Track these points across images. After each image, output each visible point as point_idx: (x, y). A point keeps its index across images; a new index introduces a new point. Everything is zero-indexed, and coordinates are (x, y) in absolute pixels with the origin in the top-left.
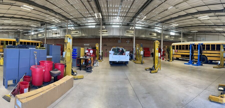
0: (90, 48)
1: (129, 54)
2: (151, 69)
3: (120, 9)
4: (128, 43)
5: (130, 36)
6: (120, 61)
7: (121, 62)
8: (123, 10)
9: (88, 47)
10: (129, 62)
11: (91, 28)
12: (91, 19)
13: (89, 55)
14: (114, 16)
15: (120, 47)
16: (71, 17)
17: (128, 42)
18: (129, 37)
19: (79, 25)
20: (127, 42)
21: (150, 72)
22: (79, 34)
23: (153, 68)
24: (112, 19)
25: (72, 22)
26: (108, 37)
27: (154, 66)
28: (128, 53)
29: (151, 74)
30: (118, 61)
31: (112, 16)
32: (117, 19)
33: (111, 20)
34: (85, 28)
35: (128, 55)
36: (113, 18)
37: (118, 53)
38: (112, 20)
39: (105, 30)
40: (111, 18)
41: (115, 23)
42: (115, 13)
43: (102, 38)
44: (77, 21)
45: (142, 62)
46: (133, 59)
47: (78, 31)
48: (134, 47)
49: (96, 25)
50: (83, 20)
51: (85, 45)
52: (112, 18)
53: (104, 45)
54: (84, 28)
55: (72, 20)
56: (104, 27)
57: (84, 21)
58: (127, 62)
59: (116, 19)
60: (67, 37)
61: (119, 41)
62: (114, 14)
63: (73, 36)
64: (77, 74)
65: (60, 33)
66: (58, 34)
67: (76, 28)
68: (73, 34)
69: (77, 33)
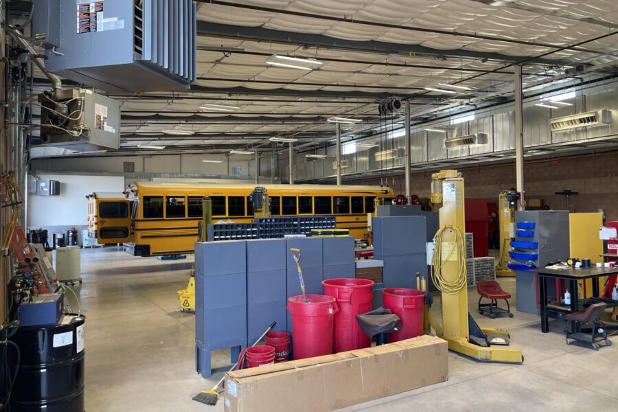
44: (581, 54)
47: (600, 112)
63: (566, 139)
64: (507, 345)
65: (488, 136)
66: (479, 143)
67: (587, 95)
68: (567, 129)
69: (590, 124)
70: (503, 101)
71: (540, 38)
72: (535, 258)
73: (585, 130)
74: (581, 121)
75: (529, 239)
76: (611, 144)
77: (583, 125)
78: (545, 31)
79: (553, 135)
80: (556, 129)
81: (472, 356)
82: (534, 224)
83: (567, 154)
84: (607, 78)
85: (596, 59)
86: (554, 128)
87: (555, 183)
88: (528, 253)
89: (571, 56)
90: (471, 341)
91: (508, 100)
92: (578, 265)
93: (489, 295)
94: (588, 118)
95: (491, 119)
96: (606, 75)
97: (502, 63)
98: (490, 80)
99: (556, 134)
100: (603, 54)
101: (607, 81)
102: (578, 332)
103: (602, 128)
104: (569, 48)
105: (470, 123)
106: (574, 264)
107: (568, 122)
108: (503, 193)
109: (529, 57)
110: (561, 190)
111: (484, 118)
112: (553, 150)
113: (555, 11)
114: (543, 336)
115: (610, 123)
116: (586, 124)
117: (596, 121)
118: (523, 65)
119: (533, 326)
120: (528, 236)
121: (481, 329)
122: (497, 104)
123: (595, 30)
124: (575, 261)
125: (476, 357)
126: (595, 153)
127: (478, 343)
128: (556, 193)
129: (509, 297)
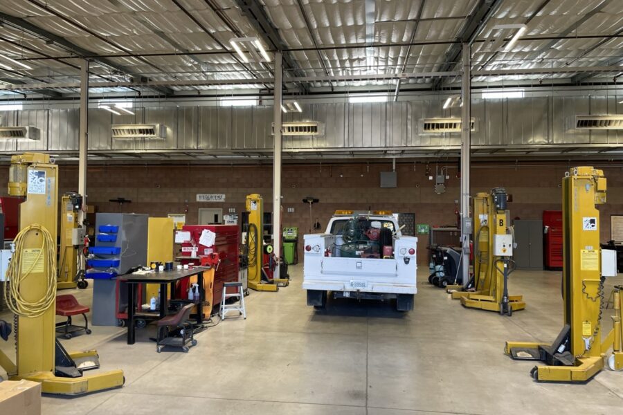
0: (230, 214)
1: (412, 252)
2: (546, 356)
3: (373, 10)
4: (439, 189)
5: (447, 145)
6: (362, 289)
7: (369, 297)
8: (393, 15)
9: (219, 212)
10: (415, 298)
11: (232, 108)
12: (229, 64)
13: (194, 256)
14: (350, 47)
15: (375, 214)
16: (104, 45)
17: (440, 178)
18: (439, 151)
19: (167, 93)
20: (433, 182)
21: (534, 373)
22: (164, 139)
23: (562, 348)
24: (342, 62)
25: (115, 72)
26: (325, 157)
27: (567, 339)
28: (405, 244)
29: (536, 386)
30: (352, 293)
31: (339, 48)
32: (370, 61)
33: (335, 68)
34: (198, 108)
35: (407, 261)
36: (345, 57)
37: (361, 246)
38: (343, 68)
39: (306, 123)
40: (336, 58)
41: (364, 83)
42: (347, 31)
43: (284, 164)
44: (145, 67)
45: (505, 305)
46: (460, 282)
47: (158, 126)
48: (465, 212)
49: (260, 95)
50: (184, 67)
51: (200, 198)
52: (340, 56)
53: (305, 201)
54: (189, 109)
55: (117, 60)
56: (296, 104)
57: (187, 72)
58: (408, 298)
59: (363, 64)
60: (20, 168)
61: (388, 180)
62: (347, 39)
63: (126, 147)
64: (97, 368)
65: (42, 131)
66: (30, 138)
67: (146, 108)
68: (127, 138)
69: (149, 135)
70: (58, 97)
71: (112, 36)
72: (117, 264)
73: (143, 141)
74: (141, 131)
75: (109, 244)
76: (163, 158)
77: (142, 135)
78: (119, 30)
79: (114, 141)
80: (117, 136)
81: (62, 392)
82: (118, 227)
83: (122, 163)
84: (162, 97)
85: (156, 76)
86: (115, 134)
87: (110, 190)
88: (110, 259)
89: (135, 66)
90: (58, 374)
91: (63, 96)
92: (161, 268)
93: (65, 312)
94: (147, 130)
95: (46, 112)
96: (161, 94)
97: (68, 51)
98: (48, 68)
99: (116, 141)
100: (164, 72)
101: (162, 99)
102: (166, 337)
103: (159, 141)
104: (136, 56)
105: (20, 113)
106: (157, 269)
107: (128, 130)
108: (66, 195)
109: (96, 54)
110: (115, 197)
111: (37, 110)
112: (110, 157)
113: (134, 12)
114: (131, 348)
115: (165, 138)
116: (145, 135)
117: (154, 134)
118: (90, 61)
119: (117, 339)
120: (111, 241)
121: (69, 354)
122: (51, 99)
123: (163, 45)
124: (158, 265)
125: (67, 393)
126: (148, 165)
127: (69, 374)
128: (110, 201)
129: (88, 310)
